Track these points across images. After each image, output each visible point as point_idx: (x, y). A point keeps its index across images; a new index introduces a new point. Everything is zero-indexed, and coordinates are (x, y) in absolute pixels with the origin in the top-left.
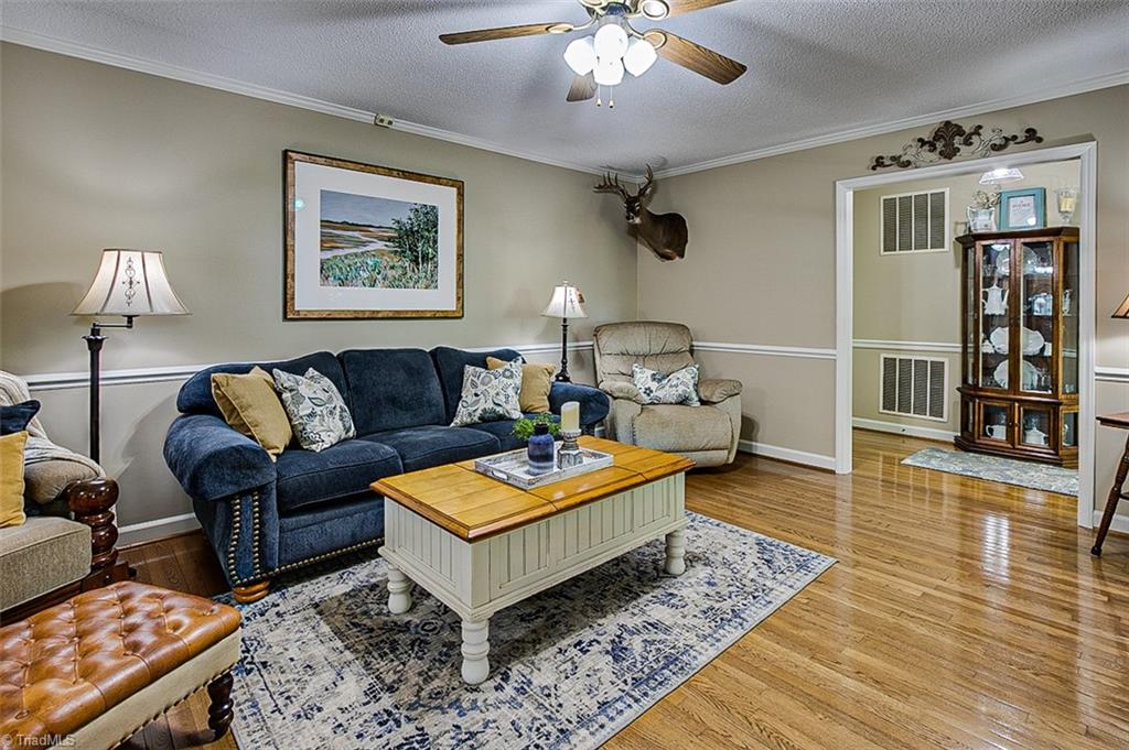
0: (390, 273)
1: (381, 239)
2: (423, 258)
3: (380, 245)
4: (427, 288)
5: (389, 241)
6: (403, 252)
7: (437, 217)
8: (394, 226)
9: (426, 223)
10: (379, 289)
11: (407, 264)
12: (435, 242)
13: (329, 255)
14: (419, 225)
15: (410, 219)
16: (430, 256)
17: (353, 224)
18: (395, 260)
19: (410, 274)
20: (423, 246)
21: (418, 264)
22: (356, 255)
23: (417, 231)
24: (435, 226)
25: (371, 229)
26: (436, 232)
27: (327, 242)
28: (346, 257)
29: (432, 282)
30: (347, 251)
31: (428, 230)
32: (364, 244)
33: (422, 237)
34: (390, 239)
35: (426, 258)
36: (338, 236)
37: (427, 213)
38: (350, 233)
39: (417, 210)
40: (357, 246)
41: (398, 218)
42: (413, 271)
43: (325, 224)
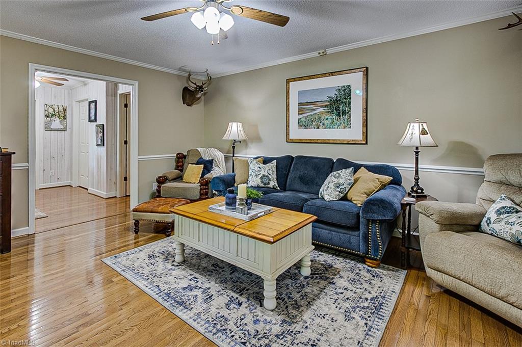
0: (326, 122)
1: (322, 107)
2: (342, 113)
3: (321, 110)
4: (344, 128)
5: (325, 107)
6: (333, 111)
7: (351, 91)
8: (328, 100)
9: (345, 95)
10: (321, 130)
11: (334, 117)
12: (350, 103)
13: (301, 116)
14: (341, 97)
15: (336, 95)
16: (347, 111)
17: (310, 102)
18: (328, 116)
19: (335, 121)
20: (343, 106)
21: (340, 116)
22: (311, 115)
23: (340, 100)
24: (350, 95)
25: (318, 103)
26: (350, 98)
27: (301, 111)
28: (307, 117)
29: (348, 125)
30: (308, 114)
31: (345, 98)
32: (314, 110)
33: (342, 102)
34: (326, 106)
35: (344, 113)
36: (304, 108)
37: (345, 90)
38: (309, 106)
39: (339, 90)
40: (311, 112)
41: (329, 96)
42: (338, 120)
43: (300, 104)
